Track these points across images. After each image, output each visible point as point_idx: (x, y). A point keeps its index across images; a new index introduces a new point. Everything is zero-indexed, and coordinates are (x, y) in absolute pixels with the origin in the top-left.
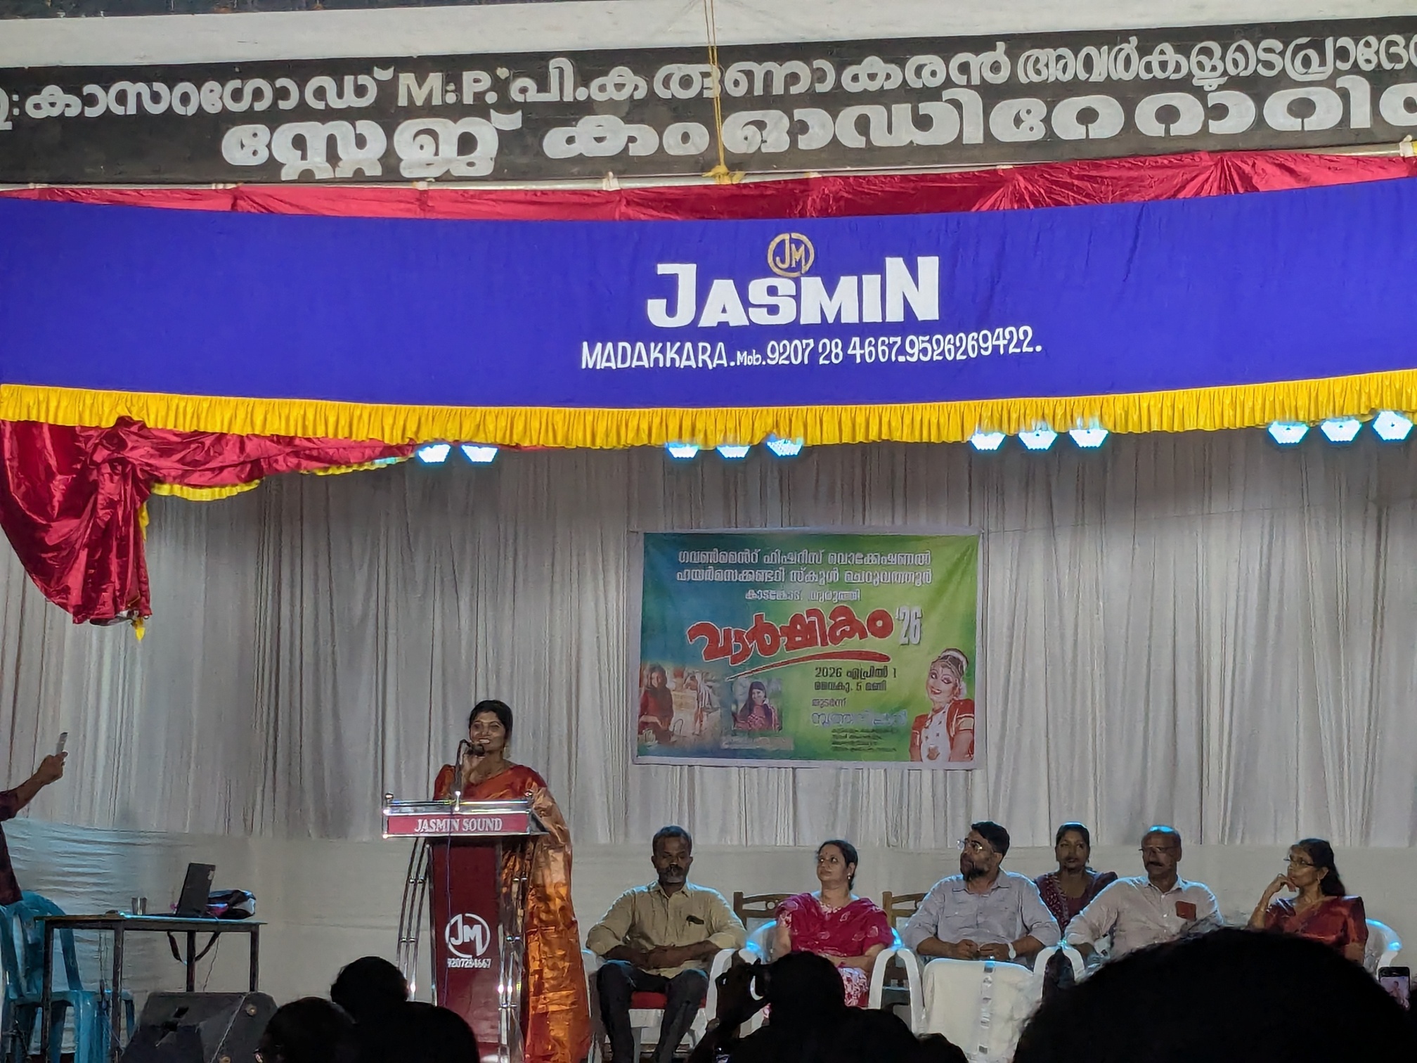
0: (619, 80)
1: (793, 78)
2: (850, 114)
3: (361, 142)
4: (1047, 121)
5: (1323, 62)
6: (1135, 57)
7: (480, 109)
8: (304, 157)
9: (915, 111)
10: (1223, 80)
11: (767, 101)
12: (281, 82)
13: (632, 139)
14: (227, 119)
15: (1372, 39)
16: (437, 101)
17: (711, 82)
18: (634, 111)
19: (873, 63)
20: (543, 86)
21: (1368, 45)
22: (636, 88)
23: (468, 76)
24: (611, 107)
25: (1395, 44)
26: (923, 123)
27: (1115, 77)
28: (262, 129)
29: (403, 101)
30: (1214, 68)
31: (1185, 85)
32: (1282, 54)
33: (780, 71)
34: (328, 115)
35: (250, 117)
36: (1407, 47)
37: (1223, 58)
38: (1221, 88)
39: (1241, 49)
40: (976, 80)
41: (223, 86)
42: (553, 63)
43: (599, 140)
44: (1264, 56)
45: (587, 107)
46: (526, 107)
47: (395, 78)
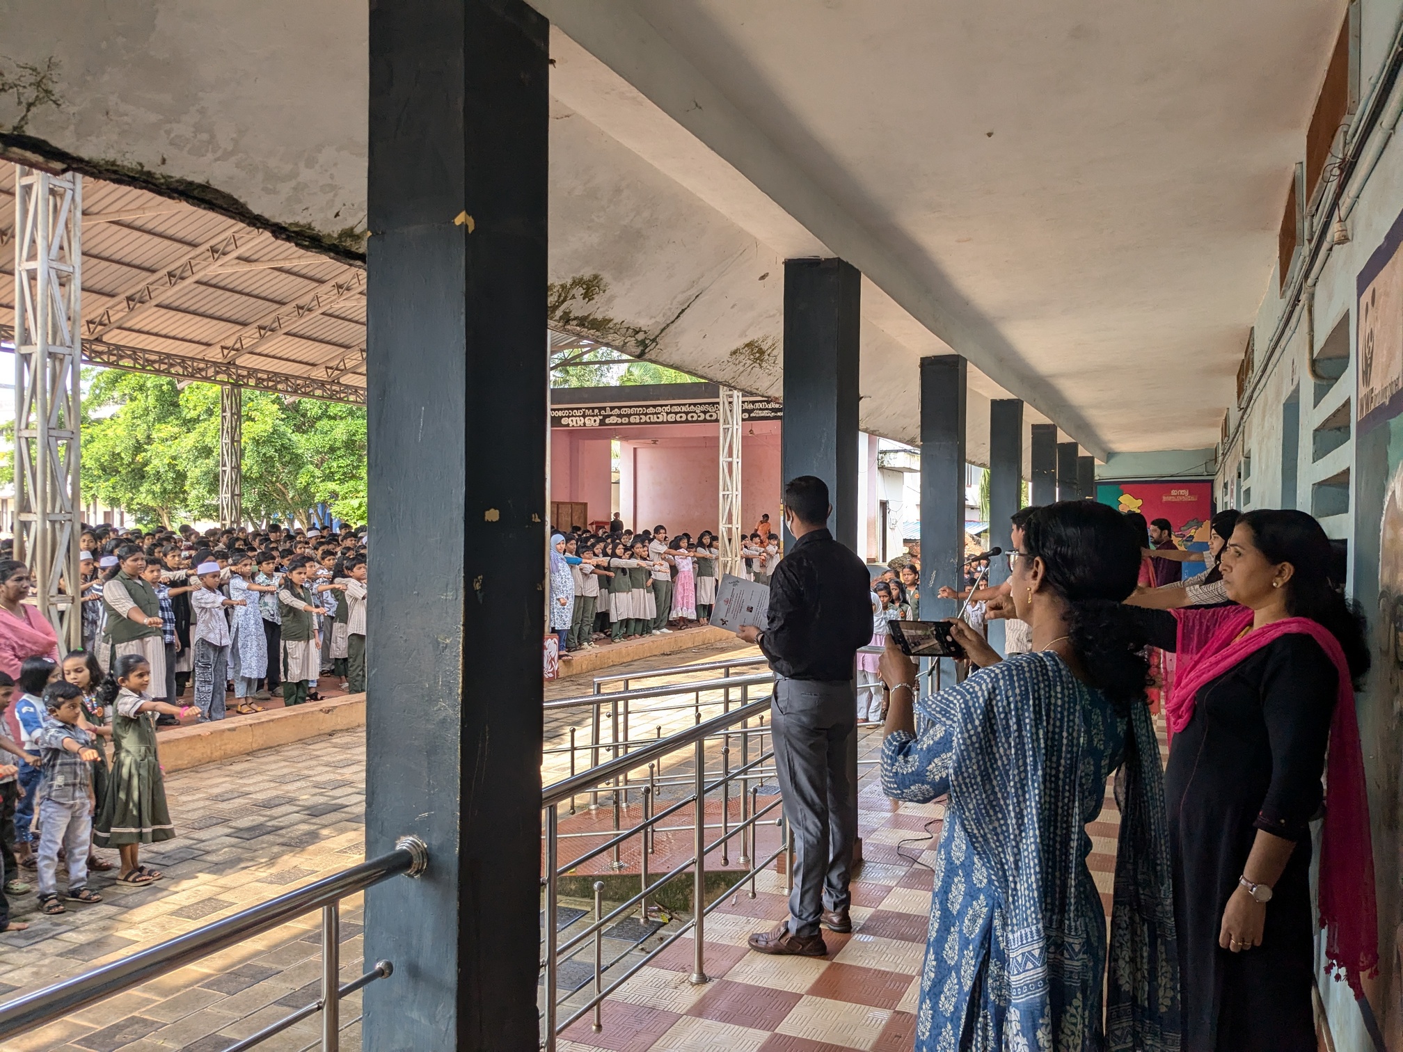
0: (616, 411)
1: (640, 411)
2: (648, 417)
4: (676, 417)
7: (597, 416)
11: (636, 414)
13: (618, 420)
14: (562, 417)
17: (629, 411)
18: (619, 416)
19: (651, 408)
20: (605, 412)
22: (619, 412)
24: (615, 415)
26: (658, 418)
40: (666, 411)
42: (607, 408)
43: (613, 420)
45: (611, 415)
46: (603, 415)
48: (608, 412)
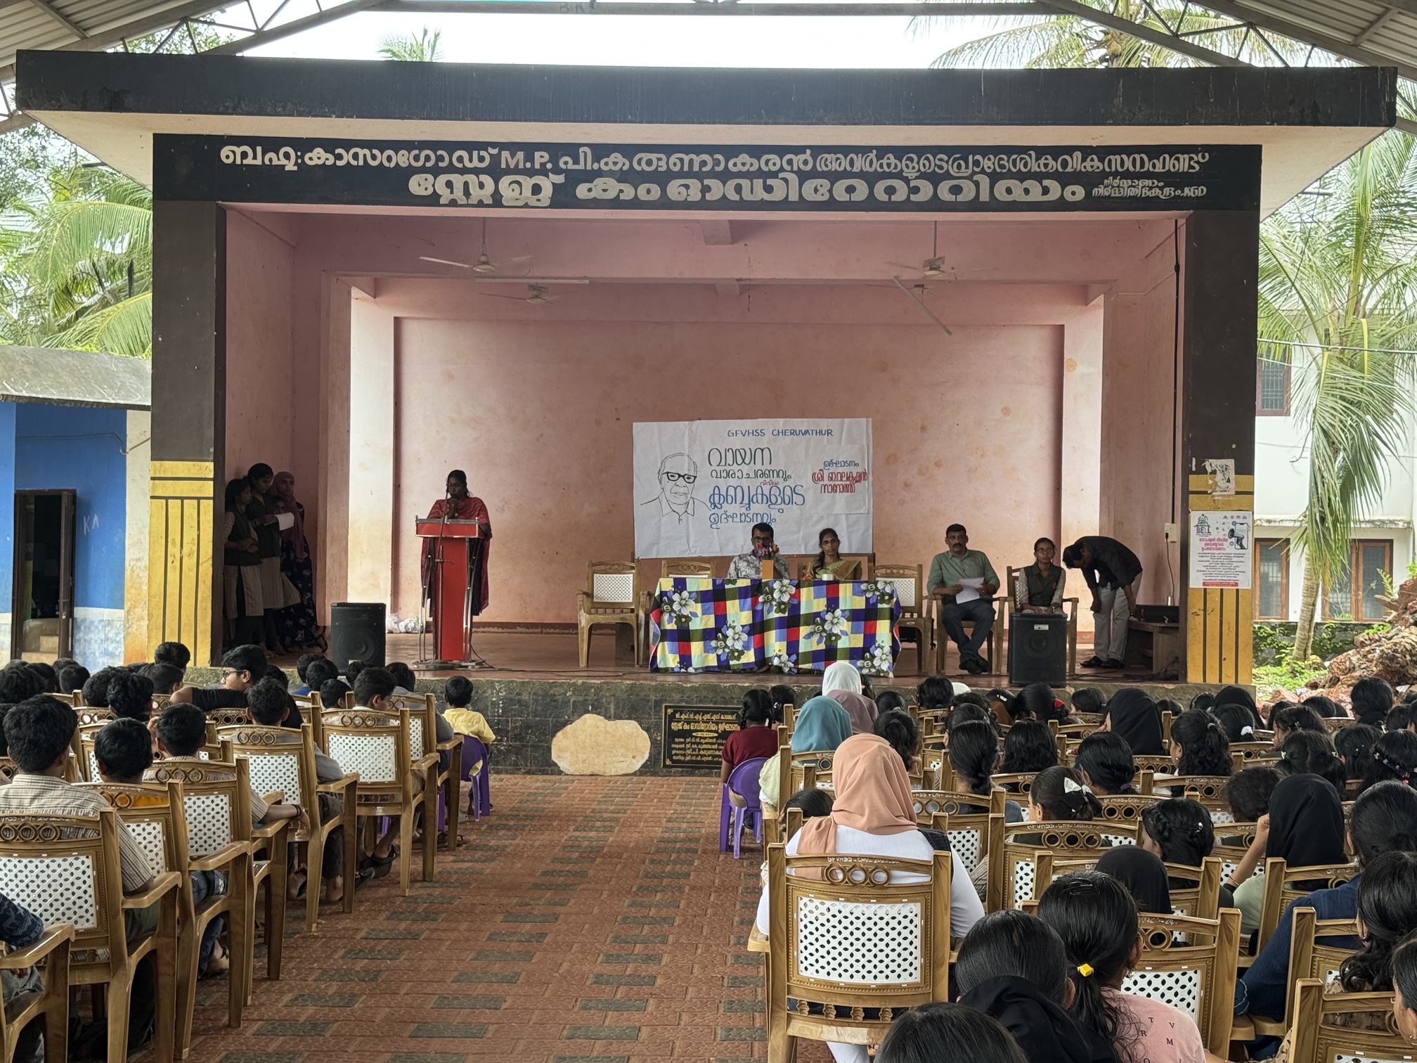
0: (615, 160)
1: (704, 163)
2: (732, 183)
3: (481, 186)
4: (830, 191)
5: (967, 167)
6: (875, 161)
7: (544, 172)
8: (452, 192)
9: (765, 183)
10: (918, 174)
11: (690, 174)
12: (439, 152)
13: (621, 191)
14: (411, 171)
15: (991, 156)
16: (521, 166)
17: (663, 163)
18: (622, 177)
19: (744, 157)
20: (576, 162)
21: (989, 159)
22: (624, 164)
23: (537, 154)
24: (611, 174)
25: (1003, 159)
26: (768, 189)
27: (864, 170)
28: (430, 177)
29: (503, 166)
30: (914, 168)
31: (899, 176)
32: (947, 162)
33: (697, 160)
34: (464, 171)
35: (423, 170)
36: (1008, 161)
37: (918, 163)
38: (917, 178)
39: (927, 159)
40: (795, 168)
41: (409, 153)
42: (581, 150)
43: (605, 190)
44: (938, 163)
45: (599, 173)
46: (566, 172)
47: (499, 153)
48: (586, 162)
